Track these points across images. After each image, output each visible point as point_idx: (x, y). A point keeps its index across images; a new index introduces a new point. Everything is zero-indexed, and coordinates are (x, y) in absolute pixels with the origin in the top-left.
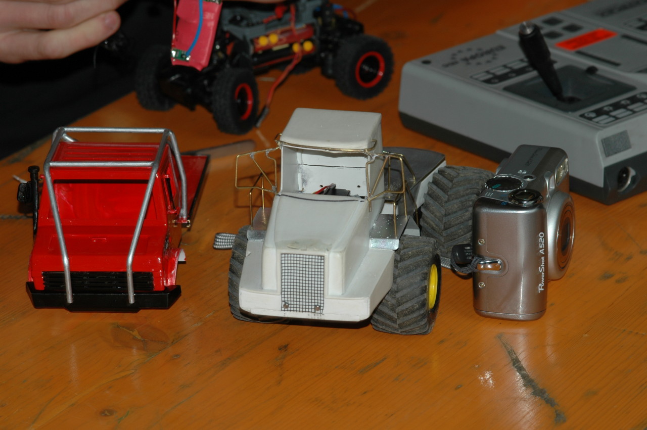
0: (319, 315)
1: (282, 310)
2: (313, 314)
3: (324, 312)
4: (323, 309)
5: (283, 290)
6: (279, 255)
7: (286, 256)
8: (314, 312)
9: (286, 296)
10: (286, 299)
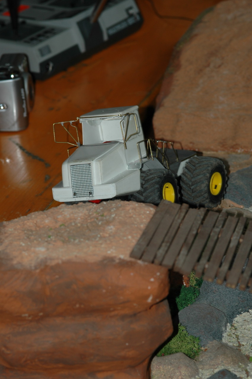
0: (92, 197)
1: (73, 197)
2: (89, 197)
3: (94, 195)
4: (93, 194)
5: (73, 186)
6: (69, 167)
7: (73, 166)
8: (89, 196)
9: (75, 189)
10: (75, 191)
